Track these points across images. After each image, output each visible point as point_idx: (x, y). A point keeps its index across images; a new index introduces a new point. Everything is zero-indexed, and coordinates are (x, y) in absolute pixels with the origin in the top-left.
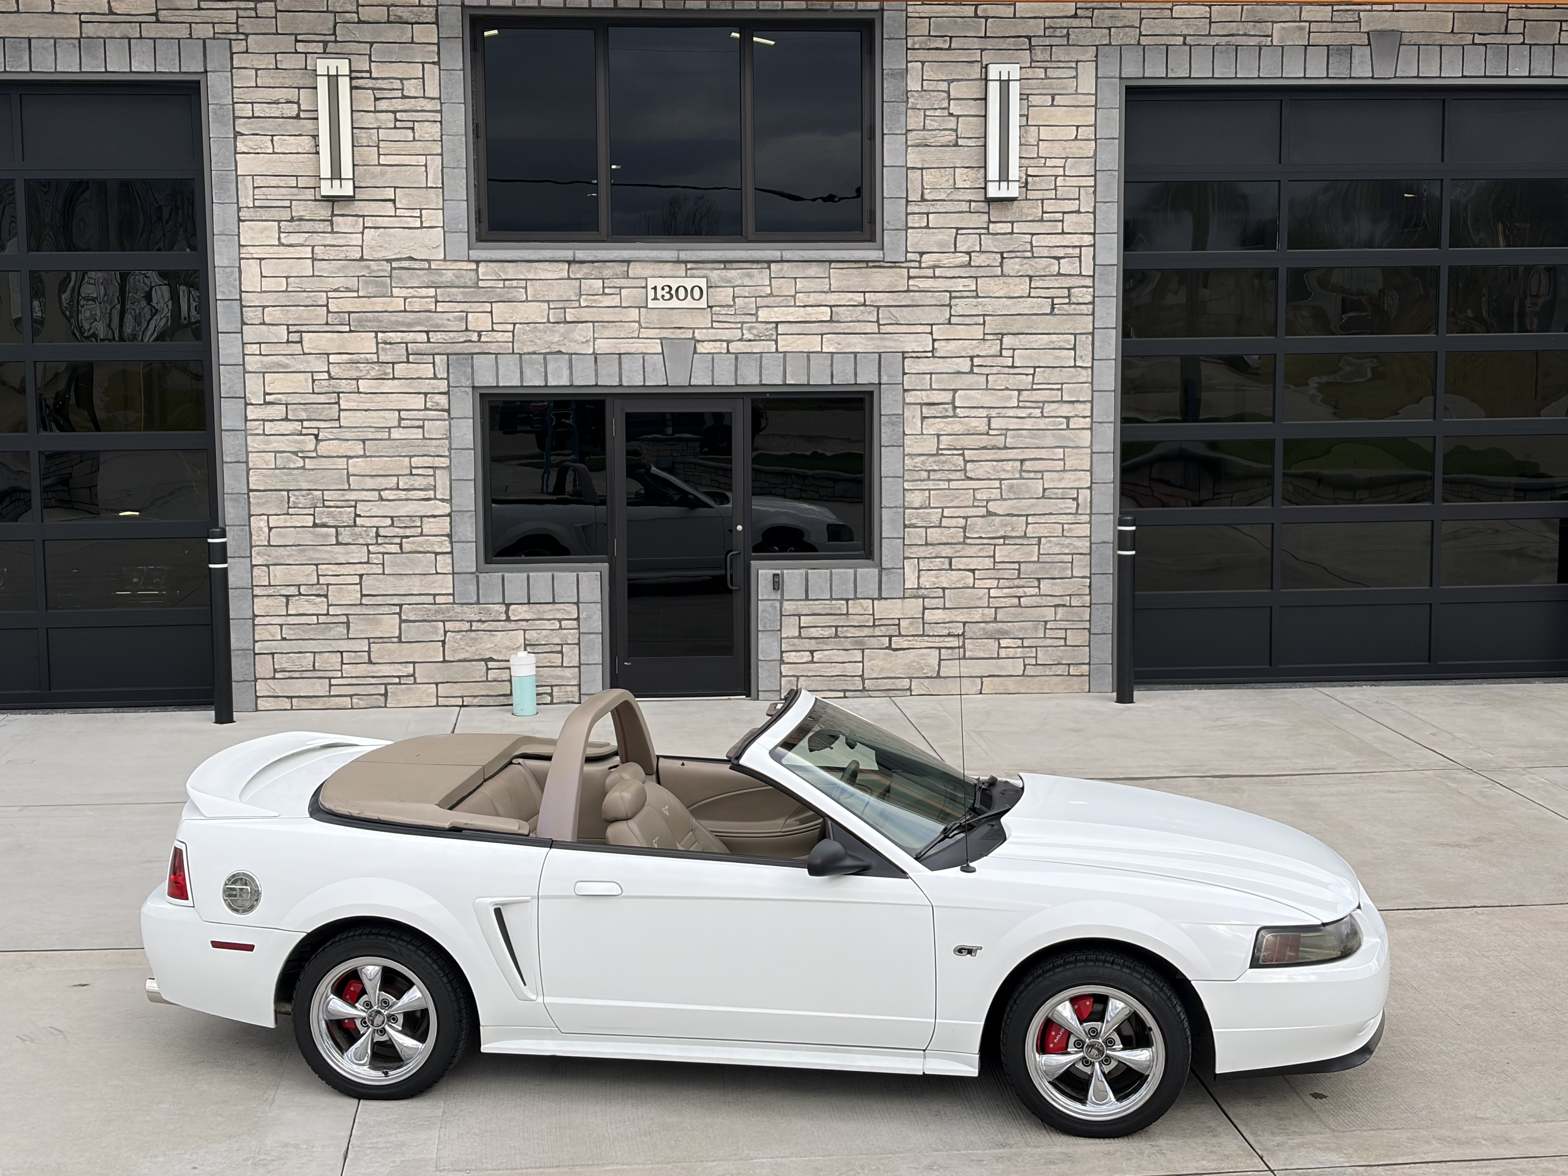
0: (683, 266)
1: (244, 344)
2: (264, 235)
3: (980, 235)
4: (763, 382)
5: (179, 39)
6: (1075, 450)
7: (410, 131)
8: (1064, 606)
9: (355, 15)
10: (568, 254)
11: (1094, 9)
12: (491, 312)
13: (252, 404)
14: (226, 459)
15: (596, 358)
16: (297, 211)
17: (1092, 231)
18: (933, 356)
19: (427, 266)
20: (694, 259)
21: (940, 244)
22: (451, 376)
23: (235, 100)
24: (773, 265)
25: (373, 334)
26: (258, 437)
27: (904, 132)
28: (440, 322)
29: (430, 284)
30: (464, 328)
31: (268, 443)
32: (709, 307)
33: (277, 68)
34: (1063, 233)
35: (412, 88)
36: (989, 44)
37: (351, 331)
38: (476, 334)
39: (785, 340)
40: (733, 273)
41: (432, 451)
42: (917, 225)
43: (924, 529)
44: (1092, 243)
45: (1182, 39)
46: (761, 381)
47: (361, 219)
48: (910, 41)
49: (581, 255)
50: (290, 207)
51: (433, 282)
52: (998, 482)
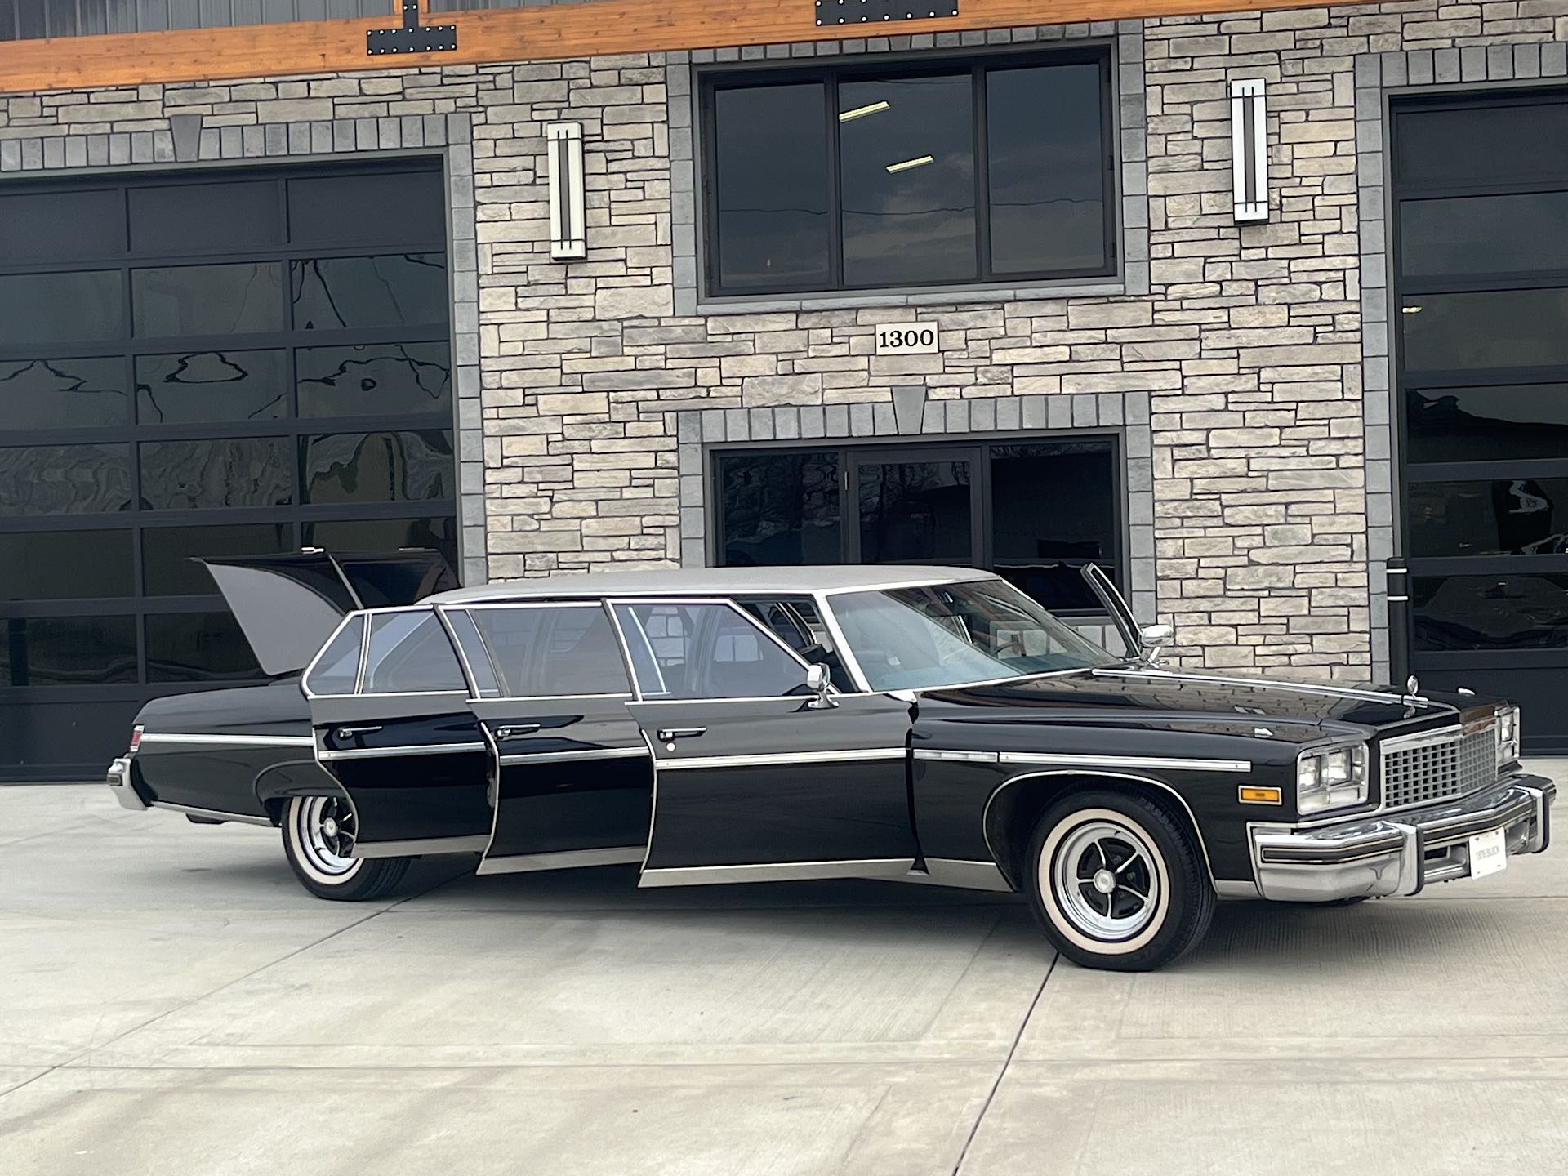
0: (913, 310)
1: (483, 409)
2: (502, 300)
3: (1231, 262)
4: (999, 428)
5: (423, 115)
6: (1346, 492)
7: (640, 191)
8: (1342, 664)
9: (588, 81)
10: (794, 304)
11: (1350, 17)
12: (720, 367)
13: (490, 468)
14: (466, 523)
15: (824, 409)
16: (533, 276)
17: (1357, 252)
18: (1183, 394)
19: (657, 324)
20: (924, 302)
21: (1186, 274)
22: (680, 432)
23: (475, 171)
24: (1006, 306)
25: (605, 394)
26: (496, 501)
27: (1144, 158)
28: (670, 379)
29: (660, 342)
30: (693, 384)
31: (505, 506)
32: (940, 351)
33: (514, 137)
34: (1324, 256)
35: (642, 149)
36: (1235, 61)
37: (584, 392)
38: (705, 390)
39: (1022, 383)
40: (964, 316)
41: (663, 509)
42: (1161, 256)
43: (1179, 582)
44: (1358, 265)
45: (1450, 41)
46: (996, 426)
47: (594, 280)
48: (1148, 65)
49: (808, 304)
50: (526, 272)
51: (662, 339)
52: (1260, 528)
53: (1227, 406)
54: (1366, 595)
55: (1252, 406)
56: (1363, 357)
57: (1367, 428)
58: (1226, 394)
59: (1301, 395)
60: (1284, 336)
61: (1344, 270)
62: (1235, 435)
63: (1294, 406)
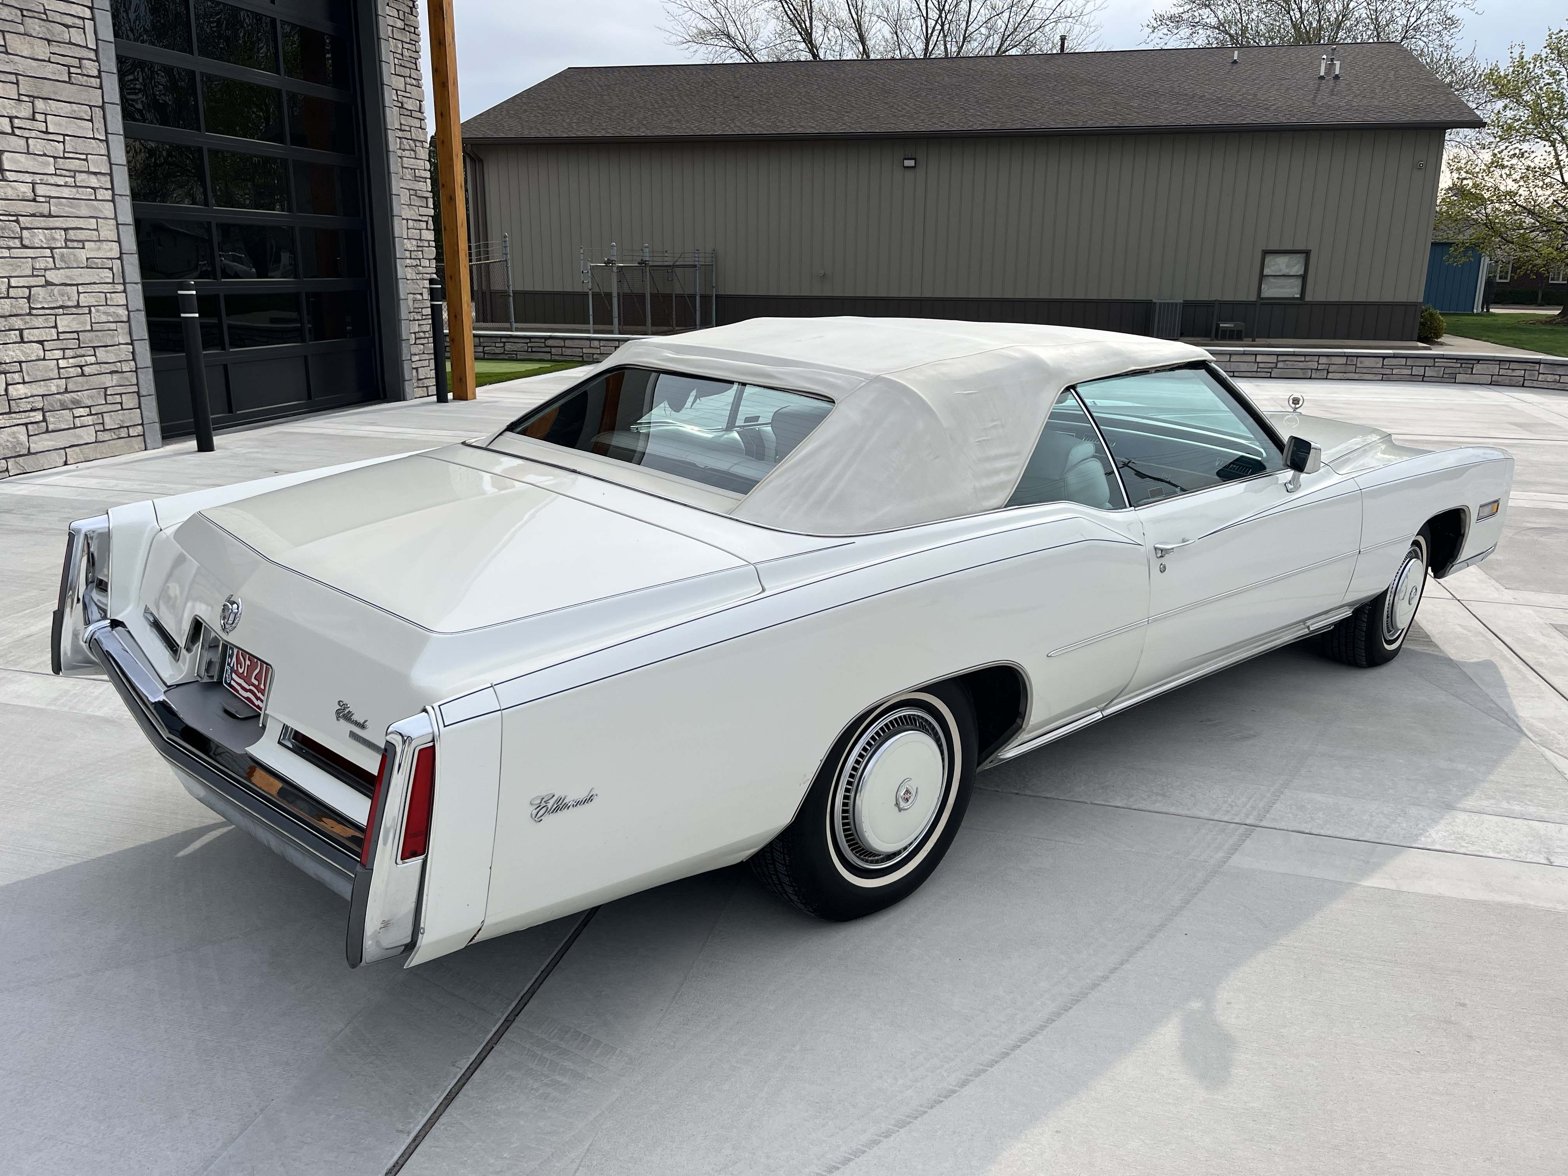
6: (104, 221)
8: (116, 372)
44: (92, 17)
52: (49, 251)
53: (13, 131)
54: (127, 313)
55: (33, 134)
56: (103, 102)
57: (114, 166)
58: (11, 118)
59: (66, 128)
60: (49, 70)
61: (83, 19)
62: (23, 160)
63: (61, 138)
